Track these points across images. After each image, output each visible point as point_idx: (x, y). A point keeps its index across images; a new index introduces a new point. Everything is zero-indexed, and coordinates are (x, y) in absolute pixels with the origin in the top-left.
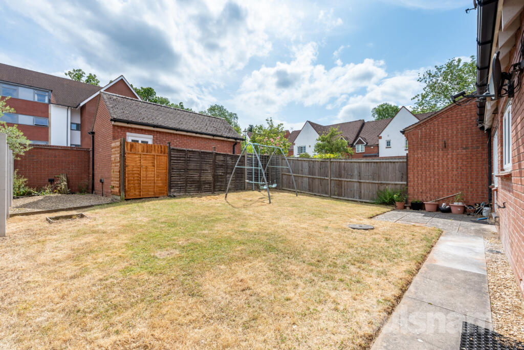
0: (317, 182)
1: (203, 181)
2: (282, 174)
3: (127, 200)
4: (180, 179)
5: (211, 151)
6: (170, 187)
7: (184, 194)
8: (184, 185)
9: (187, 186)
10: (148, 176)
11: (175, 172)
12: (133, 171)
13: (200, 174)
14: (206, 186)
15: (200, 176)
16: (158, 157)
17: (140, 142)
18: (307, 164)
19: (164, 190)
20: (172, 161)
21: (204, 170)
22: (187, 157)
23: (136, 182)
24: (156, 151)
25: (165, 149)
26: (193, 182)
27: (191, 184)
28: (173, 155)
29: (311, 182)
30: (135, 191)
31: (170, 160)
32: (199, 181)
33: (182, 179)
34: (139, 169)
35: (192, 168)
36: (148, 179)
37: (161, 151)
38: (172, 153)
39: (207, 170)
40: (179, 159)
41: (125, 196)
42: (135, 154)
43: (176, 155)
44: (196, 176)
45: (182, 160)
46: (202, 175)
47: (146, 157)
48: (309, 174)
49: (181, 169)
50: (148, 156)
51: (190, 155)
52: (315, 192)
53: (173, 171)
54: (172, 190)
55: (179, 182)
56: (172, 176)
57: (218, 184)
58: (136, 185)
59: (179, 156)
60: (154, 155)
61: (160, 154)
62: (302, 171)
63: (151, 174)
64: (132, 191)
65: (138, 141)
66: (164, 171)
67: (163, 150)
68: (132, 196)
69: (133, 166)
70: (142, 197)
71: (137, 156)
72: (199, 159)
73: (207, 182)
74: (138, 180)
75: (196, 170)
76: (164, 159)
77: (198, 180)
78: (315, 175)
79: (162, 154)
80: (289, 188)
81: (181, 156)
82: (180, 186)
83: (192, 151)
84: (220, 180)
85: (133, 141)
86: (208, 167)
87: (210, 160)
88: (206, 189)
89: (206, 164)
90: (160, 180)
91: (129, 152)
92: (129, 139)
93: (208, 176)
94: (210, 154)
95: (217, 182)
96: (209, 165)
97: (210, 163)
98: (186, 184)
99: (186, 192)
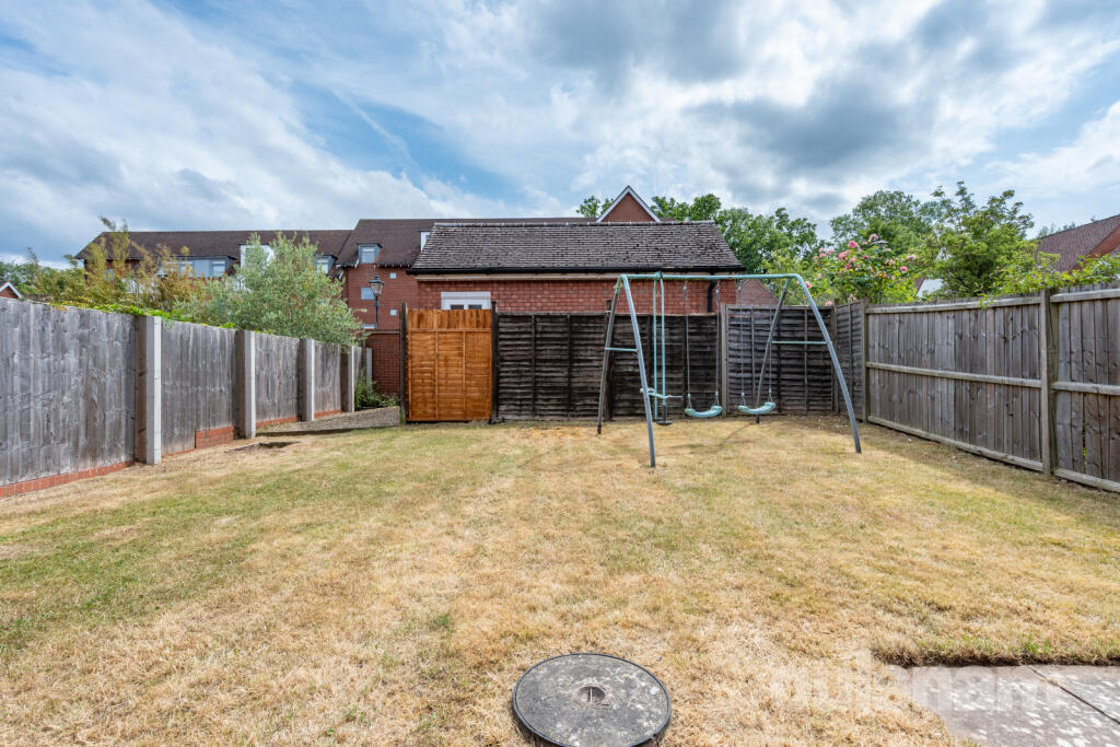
0: (990, 401)
1: (581, 388)
2: (868, 369)
3: (409, 423)
4: (519, 383)
5: (599, 313)
6: (497, 401)
7: (531, 417)
8: (530, 397)
9: (537, 400)
10: (450, 376)
11: (508, 366)
12: (422, 366)
13: (570, 370)
14: (588, 402)
15: (570, 377)
16: (470, 336)
17: (466, 308)
18: (951, 323)
19: (483, 407)
20: (500, 343)
21: (579, 361)
22: (536, 332)
23: (428, 388)
24: (468, 323)
25: (485, 317)
26: (553, 390)
27: (547, 394)
28: (503, 330)
29: (966, 397)
30: (425, 406)
31: (496, 341)
32: (569, 389)
33: (527, 382)
34: (432, 363)
35: (548, 357)
36: (449, 382)
37: (478, 321)
38: (500, 324)
39: (590, 361)
40: (517, 336)
41: (407, 416)
42: (425, 332)
43: (510, 327)
44: (560, 376)
45: (525, 339)
46: (575, 374)
47: (445, 338)
48: (960, 366)
49: (520, 361)
50: (448, 336)
51: (543, 327)
52: (985, 442)
53: (503, 366)
54: (503, 408)
55: (518, 391)
56: (502, 377)
57: (625, 396)
58: (428, 394)
59: (517, 330)
60: (461, 333)
61: (476, 330)
62: (932, 352)
63: (457, 373)
64: (420, 405)
65: (461, 307)
66: (486, 365)
67: (481, 319)
68: (420, 416)
69: (421, 357)
70: (437, 418)
71: (429, 337)
72: (566, 335)
73: (590, 391)
74: (431, 384)
75: (560, 360)
76: (484, 340)
77: (566, 385)
78: (983, 369)
79: (481, 329)
80: (892, 419)
81: (522, 330)
82: (521, 400)
83: (548, 316)
84: (631, 385)
85: (453, 307)
86: (593, 353)
87: (597, 336)
88: (588, 408)
89: (587, 345)
90: (476, 385)
91: (415, 329)
92: (446, 305)
93: (592, 376)
94: (598, 321)
95: (621, 392)
96: (594, 348)
97: (597, 342)
98: (535, 394)
99: (536, 415)
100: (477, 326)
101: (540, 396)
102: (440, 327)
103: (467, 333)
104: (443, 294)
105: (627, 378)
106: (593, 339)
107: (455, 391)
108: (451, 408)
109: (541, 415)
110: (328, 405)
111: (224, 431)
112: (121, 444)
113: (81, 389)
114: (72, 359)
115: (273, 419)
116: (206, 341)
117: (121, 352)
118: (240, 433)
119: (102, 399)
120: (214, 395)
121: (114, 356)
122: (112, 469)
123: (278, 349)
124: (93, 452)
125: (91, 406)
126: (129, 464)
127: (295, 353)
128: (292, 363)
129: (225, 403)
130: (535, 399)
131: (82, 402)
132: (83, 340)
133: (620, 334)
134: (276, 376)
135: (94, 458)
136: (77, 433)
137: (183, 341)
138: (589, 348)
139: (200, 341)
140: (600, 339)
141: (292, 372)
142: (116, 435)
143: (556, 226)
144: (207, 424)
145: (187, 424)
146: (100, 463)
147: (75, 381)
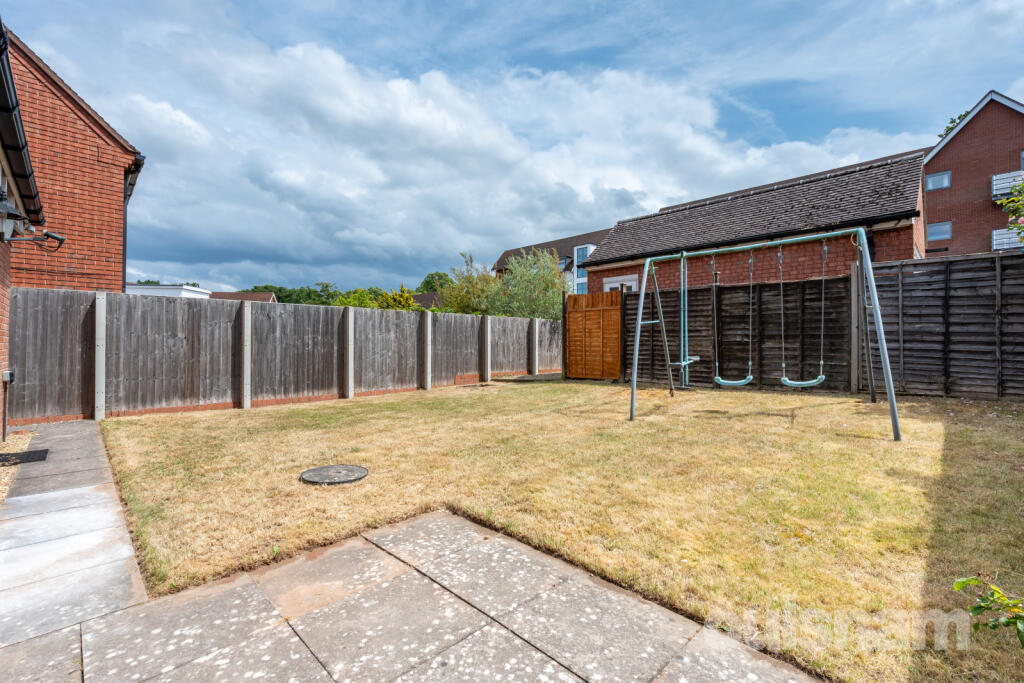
3: (567, 378)
6: (624, 364)
7: (650, 380)
8: (649, 363)
10: (593, 344)
11: (632, 337)
12: (575, 337)
16: (606, 313)
19: (615, 369)
20: (626, 317)
22: (653, 307)
23: (579, 353)
24: (605, 302)
25: (617, 297)
27: (662, 360)
28: (629, 307)
30: (577, 366)
31: (624, 316)
33: (647, 350)
34: (581, 334)
36: (592, 349)
37: (612, 301)
38: (627, 303)
39: (700, 331)
41: (566, 373)
42: (577, 312)
43: (635, 304)
44: (673, 345)
47: (590, 315)
50: (592, 313)
53: (629, 337)
54: (629, 371)
56: (628, 346)
58: (579, 358)
60: (600, 310)
61: (610, 307)
63: (597, 342)
64: (574, 366)
66: (616, 336)
67: (614, 298)
68: (574, 374)
69: (575, 330)
70: (584, 377)
71: (579, 315)
72: (677, 309)
75: (673, 330)
76: (616, 316)
79: (614, 307)
82: (643, 365)
84: (739, 354)
85: (611, 289)
86: (702, 324)
87: (705, 308)
88: (698, 375)
89: (696, 316)
90: (610, 351)
91: (571, 310)
92: (607, 289)
93: (701, 345)
94: (705, 293)
95: (730, 361)
96: (702, 319)
97: (705, 314)
98: (653, 360)
99: (653, 378)
100: (612, 305)
101: (657, 362)
102: (587, 306)
103: (604, 310)
104: (605, 280)
105: (736, 347)
106: (702, 311)
107: (595, 356)
108: (594, 369)
109: (658, 379)
110: (555, 365)
111: (473, 377)
112: (415, 378)
113: (396, 349)
114: (392, 335)
115: (507, 371)
116: (461, 323)
117: (415, 330)
118: (482, 378)
119: (406, 355)
120: (467, 354)
121: (411, 334)
122: (409, 390)
123: (512, 327)
124: (401, 380)
125: (400, 357)
126: (418, 388)
127: (526, 329)
128: (523, 335)
129: (474, 360)
130: (653, 365)
131: (396, 355)
132: (397, 325)
133: (727, 305)
134: (510, 344)
135: (402, 383)
136: (394, 371)
137: (448, 324)
138: (698, 319)
139: (458, 324)
140: (708, 311)
141: (524, 341)
142: (412, 373)
143: (718, 202)
144: (462, 371)
145: (449, 369)
146: (404, 387)
147: (394, 346)
